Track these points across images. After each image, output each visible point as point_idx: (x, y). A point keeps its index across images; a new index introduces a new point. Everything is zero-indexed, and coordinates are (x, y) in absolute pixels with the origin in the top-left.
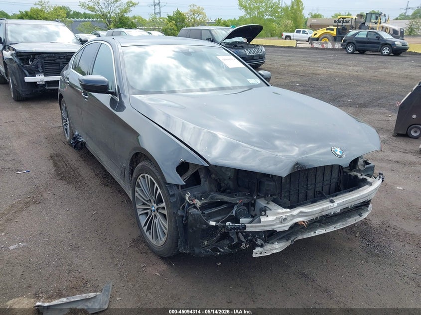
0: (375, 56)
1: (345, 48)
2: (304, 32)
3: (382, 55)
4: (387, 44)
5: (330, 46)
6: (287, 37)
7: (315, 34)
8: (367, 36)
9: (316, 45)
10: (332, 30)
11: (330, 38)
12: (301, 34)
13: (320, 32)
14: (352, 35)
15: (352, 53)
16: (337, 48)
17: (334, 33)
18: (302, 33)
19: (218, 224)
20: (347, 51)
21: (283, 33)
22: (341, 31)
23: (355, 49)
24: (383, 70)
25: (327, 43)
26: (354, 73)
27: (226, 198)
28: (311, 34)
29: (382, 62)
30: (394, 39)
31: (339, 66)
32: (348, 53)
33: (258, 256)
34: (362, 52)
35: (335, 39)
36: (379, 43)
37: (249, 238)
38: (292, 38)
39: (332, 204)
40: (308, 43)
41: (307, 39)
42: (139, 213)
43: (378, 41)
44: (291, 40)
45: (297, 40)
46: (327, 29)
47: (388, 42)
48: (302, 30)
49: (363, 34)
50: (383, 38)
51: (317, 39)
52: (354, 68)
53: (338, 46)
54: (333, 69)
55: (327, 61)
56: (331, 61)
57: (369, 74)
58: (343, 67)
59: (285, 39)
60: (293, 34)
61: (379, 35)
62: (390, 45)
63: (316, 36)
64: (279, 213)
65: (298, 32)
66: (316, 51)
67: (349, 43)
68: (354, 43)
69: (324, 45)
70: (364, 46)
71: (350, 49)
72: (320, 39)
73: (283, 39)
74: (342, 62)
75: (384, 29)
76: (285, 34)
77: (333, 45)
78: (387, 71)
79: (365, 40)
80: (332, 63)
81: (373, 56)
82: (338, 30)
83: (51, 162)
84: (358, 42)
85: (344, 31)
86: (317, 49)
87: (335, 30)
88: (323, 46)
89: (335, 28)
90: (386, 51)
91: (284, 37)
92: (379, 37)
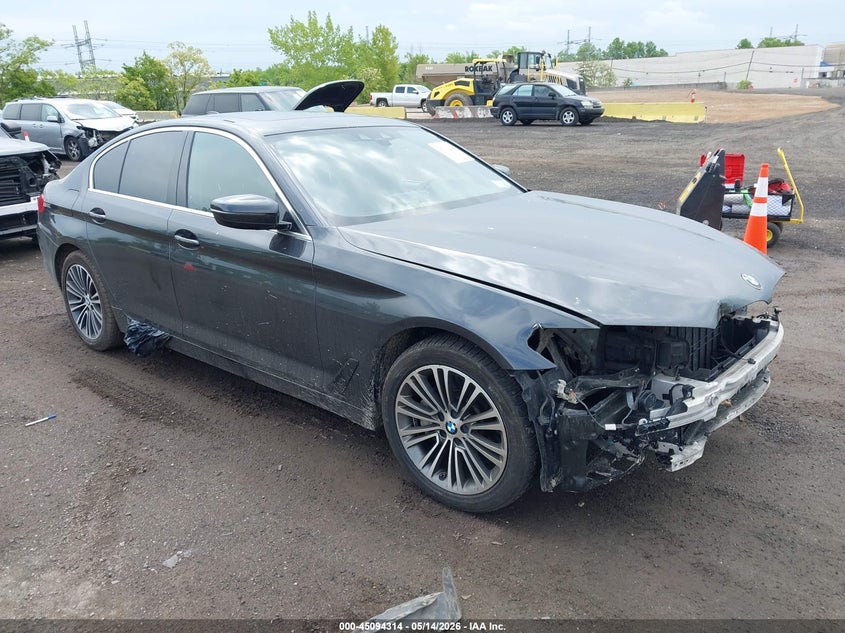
0: (554, 128)
1: (497, 116)
2: (411, 90)
3: (564, 125)
4: (568, 106)
5: (467, 113)
6: (379, 101)
7: (437, 94)
8: (533, 94)
9: (442, 113)
10: (467, 84)
11: (465, 99)
12: (406, 94)
13: (444, 90)
14: (507, 94)
15: (512, 124)
16: (481, 116)
17: (471, 89)
18: (408, 92)
19: (620, 426)
20: (503, 122)
21: (372, 94)
22: (481, 86)
23: (517, 118)
24: (582, 152)
25: (461, 110)
26: (540, 161)
27: (610, 383)
28: (423, 92)
29: (573, 138)
30: (578, 97)
31: (505, 149)
32: (505, 125)
33: (678, 468)
34: (527, 122)
35: (474, 101)
36: (555, 105)
37: (640, 445)
38: (389, 102)
39: (753, 366)
40: (421, 110)
41: (419, 102)
42: (406, 444)
43: (552, 101)
44: (387, 105)
45: (406, 107)
46: (456, 84)
47: (568, 103)
48: (406, 86)
49: (525, 91)
50: (560, 95)
51: (442, 103)
52: (533, 152)
53: (483, 112)
54: (499, 155)
55: (479, 142)
56: (487, 142)
57: (565, 160)
58: (514, 151)
59: (377, 105)
60: (390, 94)
61: (552, 90)
62: (574, 107)
63: (439, 97)
64: (707, 391)
65: (400, 90)
66: (446, 125)
67: (504, 108)
68: (512, 107)
69: (458, 112)
70: (531, 112)
71: (508, 117)
72: (446, 102)
73: (372, 104)
74: (506, 142)
75: (552, 79)
76: (375, 95)
77: (474, 112)
78: (589, 152)
79: (530, 101)
80: (489, 145)
81: (550, 128)
82: (476, 84)
83: (85, 390)
84: (520, 104)
85: (487, 86)
86: (445, 120)
87: (471, 85)
88: (455, 114)
89: (471, 80)
90: (569, 118)
91: (374, 101)
92: (554, 94)
